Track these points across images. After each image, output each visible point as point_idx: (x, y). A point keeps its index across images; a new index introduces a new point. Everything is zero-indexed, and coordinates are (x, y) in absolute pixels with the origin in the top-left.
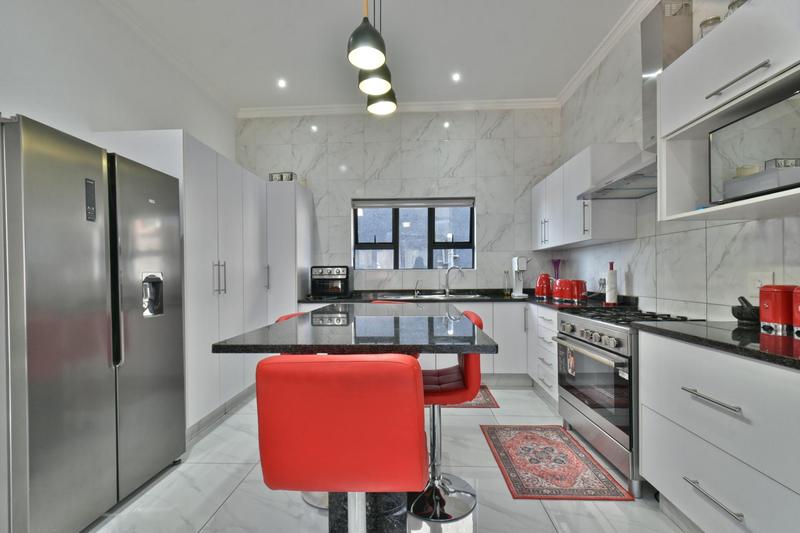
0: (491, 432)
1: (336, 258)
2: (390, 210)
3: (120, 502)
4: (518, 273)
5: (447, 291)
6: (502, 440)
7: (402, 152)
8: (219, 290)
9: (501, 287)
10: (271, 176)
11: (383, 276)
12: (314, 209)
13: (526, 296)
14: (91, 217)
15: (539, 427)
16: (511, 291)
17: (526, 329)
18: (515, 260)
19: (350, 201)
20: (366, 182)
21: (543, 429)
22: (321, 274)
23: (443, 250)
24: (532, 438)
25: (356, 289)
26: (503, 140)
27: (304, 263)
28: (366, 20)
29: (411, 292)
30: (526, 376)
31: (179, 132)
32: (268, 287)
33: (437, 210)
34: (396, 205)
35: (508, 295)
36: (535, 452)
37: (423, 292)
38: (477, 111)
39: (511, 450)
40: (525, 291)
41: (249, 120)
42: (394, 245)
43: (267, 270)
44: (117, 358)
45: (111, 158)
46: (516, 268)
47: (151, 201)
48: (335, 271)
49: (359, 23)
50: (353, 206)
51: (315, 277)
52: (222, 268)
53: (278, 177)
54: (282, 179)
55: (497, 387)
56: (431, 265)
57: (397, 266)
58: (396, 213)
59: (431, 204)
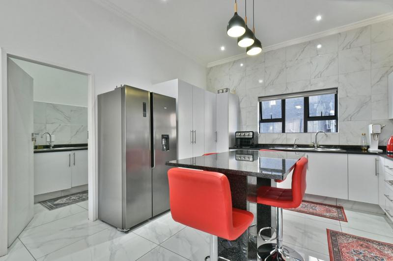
0: (333, 235)
1: (251, 126)
2: (280, 101)
3: (153, 218)
4: (373, 135)
5: (316, 145)
6: (340, 241)
7: (287, 68)
8: (193, 142)
9: (359, 144)
10: (218, 91)
11: (276, 136)
12: (239, 104)
13: (381, 151)
14: (145, 115)
15: (377, 242)
16: (368, 147)
17: (377, 174)
18: (371, 126)
19: (257, 98)
20: (266, 87)
21: (379, 244)
22: (240, 135)
23: (327, 121)
24: (367, 247)
25: (259, 143)
26: (361, 47)
27: (233, 129)
28: (236, 13)
29: (292, 146)
30: (378, 206)
31: (177, 80)
32: (216, 141)
33: (310, 98)
34: (284, 97)
35: (365, 150)
36: (364, 256)
37: (299, 146)
38: (340, 34)
39: (344, 249)
40: (380, 147)
41: (212, 68)
42: (283, 120)
43: (216, 134)
44: (152, 166)
45: (151, 94)
46: (371, 132)
47: (165, 108)
48: (247, 134)
50: (259, 100)
51: (237, 137)
52: (194, 133)
53: (221, 91)
54: (223, 92)
55: (351, 209)
56: (306, 130)
57: (283, 131)
58: (283, 102)
59: (306, 95)
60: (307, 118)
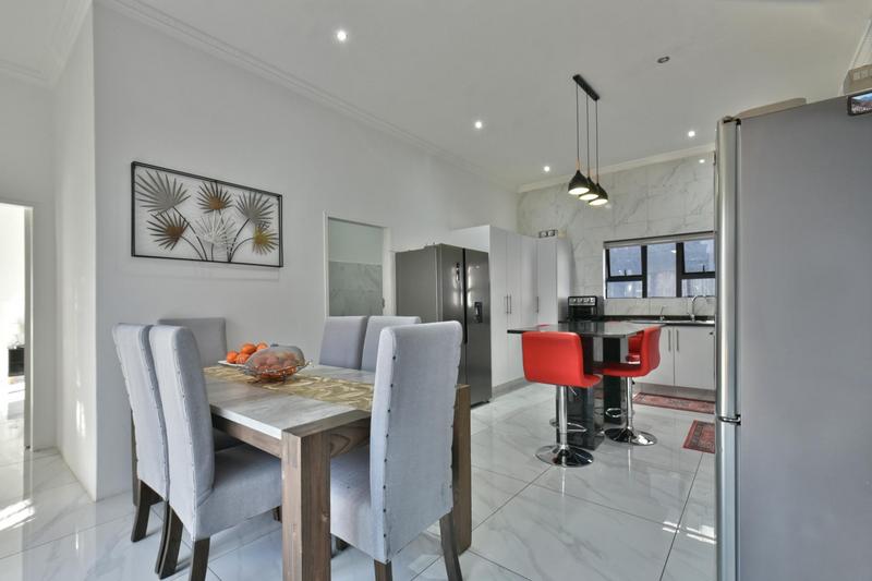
1: (593, 287)
2: (639, 248)
5: (693, 316)
7: (649, 198)
8: (507, 312)
10: (540, 233)
11: (634, 303)
12: (572, 252)
19: (602, 243)
20: (616, 227)
22: (576, 302)
25: (606, 313)
27: (563, 293)
28: (578, 172)
29: (657, 317)
32: (538, 311)
33: (685, 243)
34: (644, 243)
37: (667, 318)
41: (525, 194)
42: (643, 277)
43: (537, 300)
45: (464, 250)
48: (586, 300)
49: (573, 175)
50: (605, 247)
51: (570, 304)
52: (509, 299)
53: (544, 234)
54: (547, 236)
56: (679, 294)
57: (645, 294)
58: (644, 250)
59: (679, 240)
60: (682, 274)
